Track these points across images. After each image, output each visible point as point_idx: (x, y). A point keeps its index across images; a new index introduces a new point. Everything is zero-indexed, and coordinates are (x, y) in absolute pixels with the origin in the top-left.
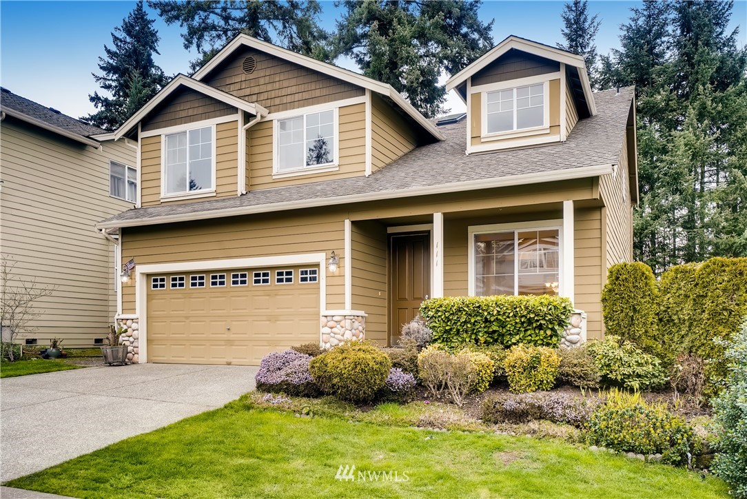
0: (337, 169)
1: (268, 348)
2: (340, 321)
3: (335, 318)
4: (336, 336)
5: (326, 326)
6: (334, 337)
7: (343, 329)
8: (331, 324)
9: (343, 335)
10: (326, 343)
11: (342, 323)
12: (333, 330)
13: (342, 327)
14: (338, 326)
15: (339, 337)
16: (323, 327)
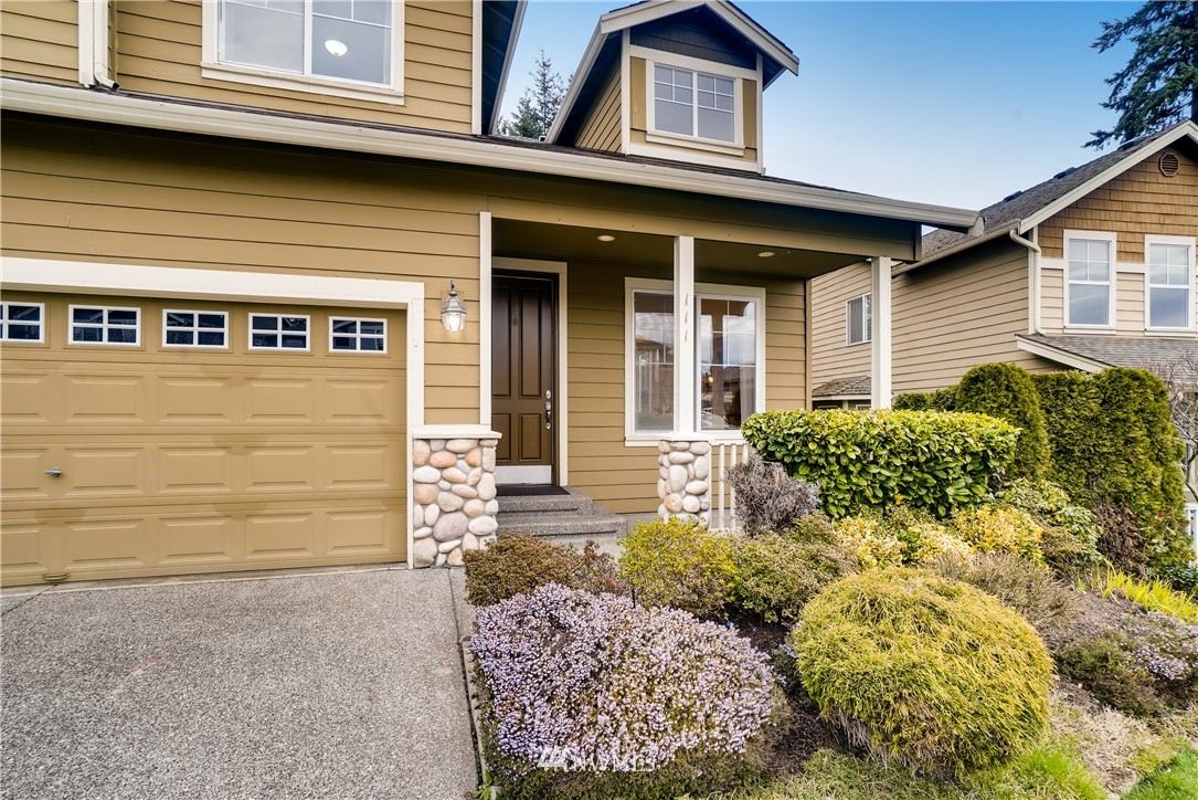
0: (401, 102)
1: (221, 522)
2: (466, 452)
3: (450, 445)
4: (456, 487)
5: (427, 462)
6: (449, 491)
7: (478, 470)
8: (442, 458)
9: (475, 486)
10: (425, 505)
11: (475, 456)
12: (447, 473)
13: (473, 466)
14: (462, 463)
15: (466, 489)
16: (416, 466)
